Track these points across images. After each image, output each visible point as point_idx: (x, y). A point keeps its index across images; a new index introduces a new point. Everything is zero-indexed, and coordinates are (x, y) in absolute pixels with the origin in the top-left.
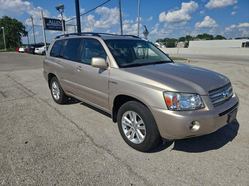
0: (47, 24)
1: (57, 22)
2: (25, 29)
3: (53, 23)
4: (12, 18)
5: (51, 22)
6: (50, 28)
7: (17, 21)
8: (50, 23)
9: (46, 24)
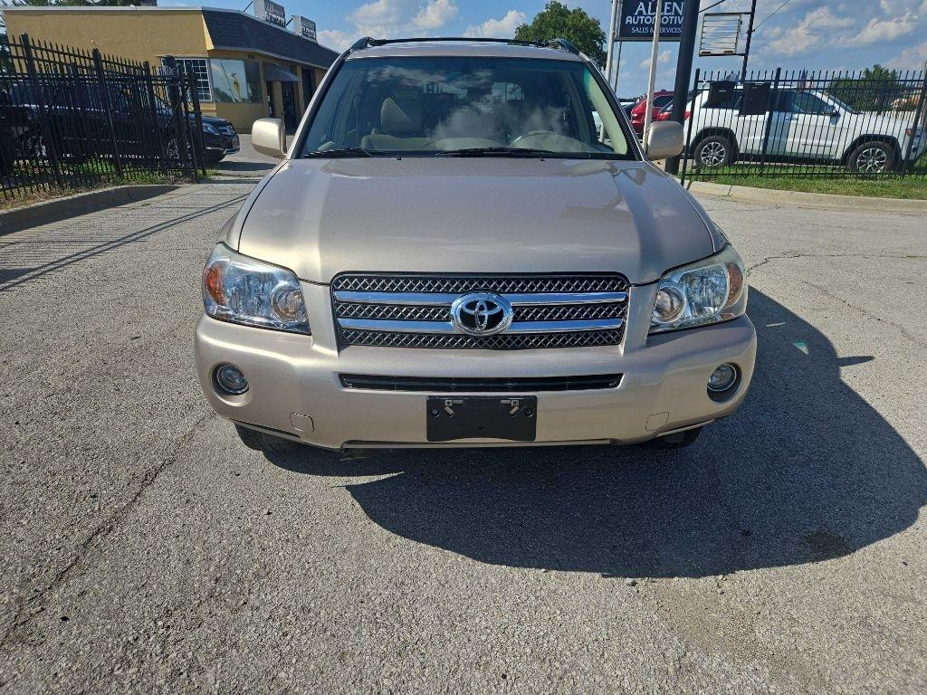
0: (629, 20)
1: (666, 8)
2: (604, 44)
3: (649, 13)
4: (570, 9)
5: (643, 9)
6: (637, 35)
7: (583, 15)
8: (641, 13)
9: (623, 19)
